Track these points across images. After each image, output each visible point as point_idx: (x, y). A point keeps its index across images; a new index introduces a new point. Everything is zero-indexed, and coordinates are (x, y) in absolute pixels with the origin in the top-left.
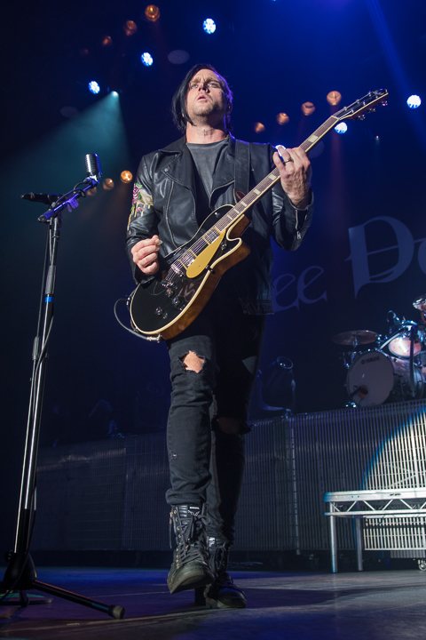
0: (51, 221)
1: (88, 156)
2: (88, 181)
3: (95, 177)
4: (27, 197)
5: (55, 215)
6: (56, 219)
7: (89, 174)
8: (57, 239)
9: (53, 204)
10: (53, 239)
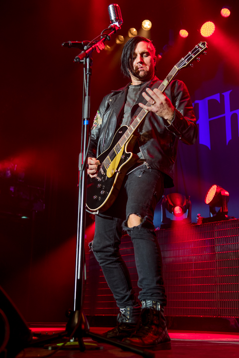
0: (84, 61)
1: (111, 7)
2: (112, 28)
3: (117, 24)
4: (67, 44)
5: (86, 56)
6: (88, 59)
7: (112, 22)
8: (90, 75)
9: (85, 48)
10: (86, 75)
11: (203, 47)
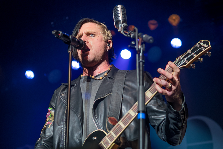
11: (206, 46)
